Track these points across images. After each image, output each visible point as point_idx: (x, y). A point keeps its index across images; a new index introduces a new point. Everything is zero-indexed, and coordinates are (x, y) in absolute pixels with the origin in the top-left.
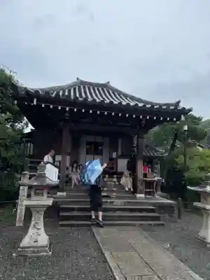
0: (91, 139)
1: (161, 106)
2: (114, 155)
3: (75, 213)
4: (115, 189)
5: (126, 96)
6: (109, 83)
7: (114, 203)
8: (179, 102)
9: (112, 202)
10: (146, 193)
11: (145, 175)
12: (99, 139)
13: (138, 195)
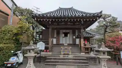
0: (64, 31)
1: (94, 14)
2: (74, 37)
3: (52, 60)
4: (71, 51)
5: (79, 12)
6: (72, 7)
7: (69, 57)
8: (102, 11)
9: (68, 56)
10: (86, 53)
11: (85, 45)
12: (67, 31)
13: (82, 54)
